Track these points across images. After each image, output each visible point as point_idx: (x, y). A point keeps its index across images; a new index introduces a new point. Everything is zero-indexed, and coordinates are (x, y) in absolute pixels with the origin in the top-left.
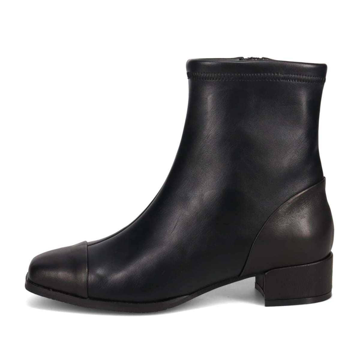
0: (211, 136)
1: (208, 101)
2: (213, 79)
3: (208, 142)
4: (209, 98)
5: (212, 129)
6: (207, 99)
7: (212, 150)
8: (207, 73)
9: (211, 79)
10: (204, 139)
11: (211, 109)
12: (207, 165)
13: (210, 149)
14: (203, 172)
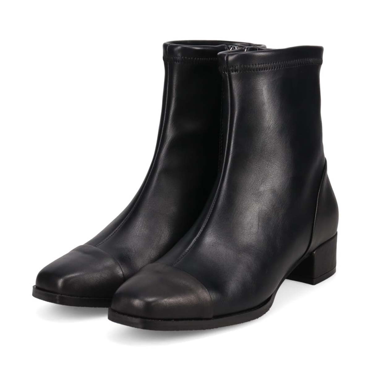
0: (271, 126)
1: (263, 92)
2: (267, 70)
3: (270, 133)
4: (264, 89)
5: (271, 120)
6: (262, 90)
7: (275, 140)
8: (261, 64)
9: (264, 70)
10: (266, 131)
11: (268, 100)
12: (271, 157)
13: (273, 139)
14: (269, 163)
